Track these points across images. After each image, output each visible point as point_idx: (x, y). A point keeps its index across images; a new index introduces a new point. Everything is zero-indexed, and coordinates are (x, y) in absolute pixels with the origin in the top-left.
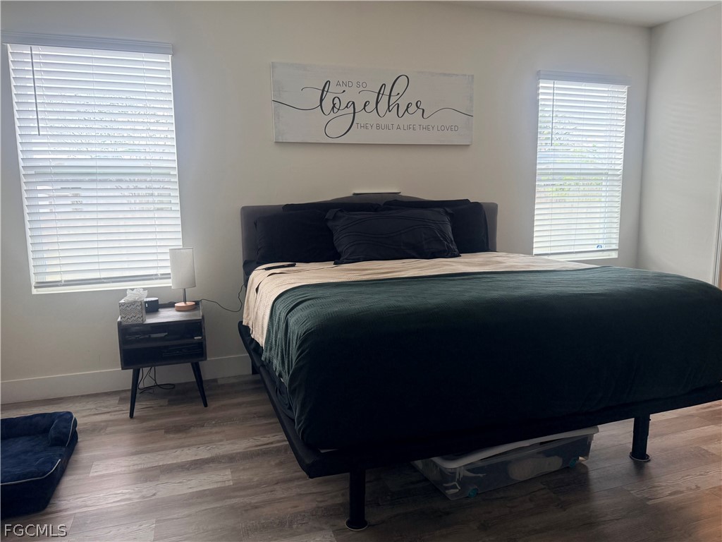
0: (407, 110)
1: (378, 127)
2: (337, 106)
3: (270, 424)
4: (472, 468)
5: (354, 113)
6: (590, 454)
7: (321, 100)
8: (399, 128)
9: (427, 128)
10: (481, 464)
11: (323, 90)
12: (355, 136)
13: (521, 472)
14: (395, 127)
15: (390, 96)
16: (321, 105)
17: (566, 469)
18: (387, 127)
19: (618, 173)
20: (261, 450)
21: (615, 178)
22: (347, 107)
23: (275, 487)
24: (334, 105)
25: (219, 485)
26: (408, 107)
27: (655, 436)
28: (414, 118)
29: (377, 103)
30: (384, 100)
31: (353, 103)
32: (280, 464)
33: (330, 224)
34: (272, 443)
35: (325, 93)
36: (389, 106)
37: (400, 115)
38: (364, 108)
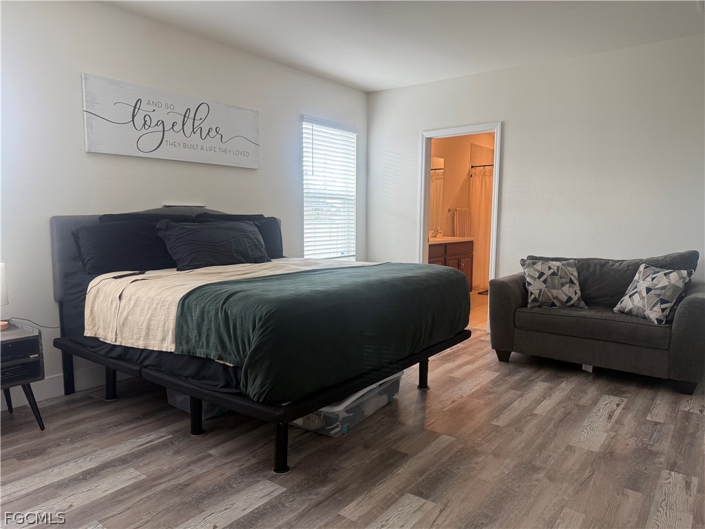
0: (208, 133)
1: (185, 145)
2: (148, 123)
3: (134, 428)
4: (348, 410)
5: (164, 131)
6: (400, 390)
7: (133, 116)
8: (202, 149)
9: (225, 151)
10: (352, 406)
11: (135, 107)
12: (164, 153)
13: (369, 410)
14: (199, 147)
15: (194, 120)
16: (133, 120)
17: (389, 403)
18: (192, 147)
19: (353, 198)
20: (147, 447)
21: (351, 202)
22: (157, 125)
23: (189, 468)
24: (145, 122)
25: (134, 481)
26: (209, 131)
27: (431, 371)
28: (214, 141)
29: (183, 125)
30: (189, 123)
31: (163, 122)
32: (177, 452)
33: (160, 234)
34: (152, 441)
35: (137, 110)
36: (193, 129)
37: (203, 137)
38: (172, 128)
